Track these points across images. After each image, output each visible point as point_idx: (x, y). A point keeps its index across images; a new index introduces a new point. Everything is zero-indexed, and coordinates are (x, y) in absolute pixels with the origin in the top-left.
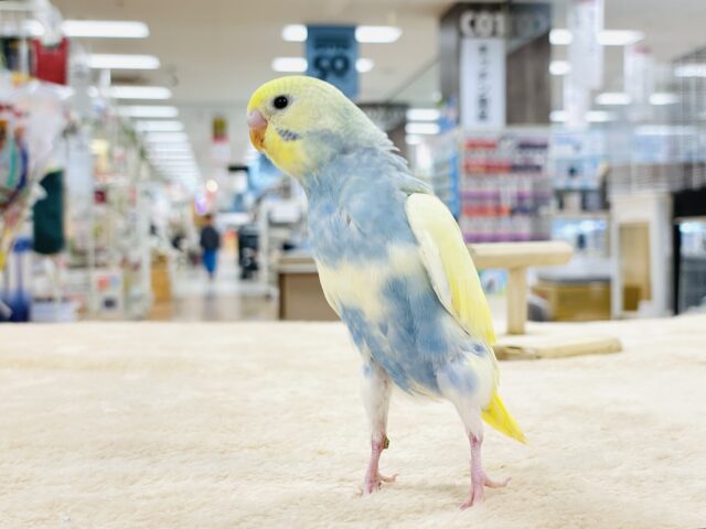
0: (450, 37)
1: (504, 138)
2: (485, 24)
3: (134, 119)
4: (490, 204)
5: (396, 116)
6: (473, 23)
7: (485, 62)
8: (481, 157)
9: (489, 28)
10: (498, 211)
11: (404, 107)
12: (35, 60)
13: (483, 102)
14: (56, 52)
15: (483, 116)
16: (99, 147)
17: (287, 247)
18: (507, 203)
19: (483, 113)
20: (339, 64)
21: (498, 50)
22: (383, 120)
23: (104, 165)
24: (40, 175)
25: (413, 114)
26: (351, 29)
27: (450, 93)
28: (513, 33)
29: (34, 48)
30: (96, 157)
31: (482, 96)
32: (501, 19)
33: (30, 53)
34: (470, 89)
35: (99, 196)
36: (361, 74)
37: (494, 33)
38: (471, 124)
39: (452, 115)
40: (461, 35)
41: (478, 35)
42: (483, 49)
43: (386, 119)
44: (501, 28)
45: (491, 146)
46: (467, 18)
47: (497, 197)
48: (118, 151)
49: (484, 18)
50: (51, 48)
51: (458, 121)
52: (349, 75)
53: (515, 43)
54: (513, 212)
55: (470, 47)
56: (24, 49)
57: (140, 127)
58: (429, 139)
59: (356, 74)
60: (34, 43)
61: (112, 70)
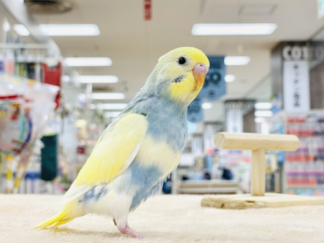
0: (277, 61)
1: (309, 117)
2: (296, 53)
3: (105, 111)
4: (302, 154)
5: (249, 107)
6: (290, 53)
7: (297, 74)
8: (296, 127)
9: (299, 55)
10: (307, 158)
11: (253, 101)
12: (44, 74)
13: (297, 96)
14: (55, 70)
15: (297, 105)
16: (82, 123)
17: (185, 178)
18: (312, 154)
19: (297, 103)
20: (215, 77)
21: (304, 68)
22: (241, 109)
23: (84, 133)
24: (40, 135)
25: (258, 106)
26: (222, 58)
27: (277, 92)
28: (313, 57)
29: (43, 68)
30: (79, 129)
31: (296, 93)
32: (306, 50)
33: (41, 71)
34: (289, 90)
35: (81, 150)
36: (228, 83)
37: (302, 58)
38: (290, 109)
39: (279, 104)
40: (283, 59)
41: (292, 59)
42: (296, 67)
43: (243, 108)
44: (306, 55)
45: (302, 121)
46: (286, 50)
47: (306, 150)
48: (93, 126)
49: (296, 50)
50: (52, 68)
51: (282, 107)
52: (221, 83)
53: (314, 63)
54: (315, 159)
55: (288, 66)
56: (38, 69)
57: (108, 115)
58: (268, 119)
59: (225, 83)
60: (44, 65)
61: (93, 84)
